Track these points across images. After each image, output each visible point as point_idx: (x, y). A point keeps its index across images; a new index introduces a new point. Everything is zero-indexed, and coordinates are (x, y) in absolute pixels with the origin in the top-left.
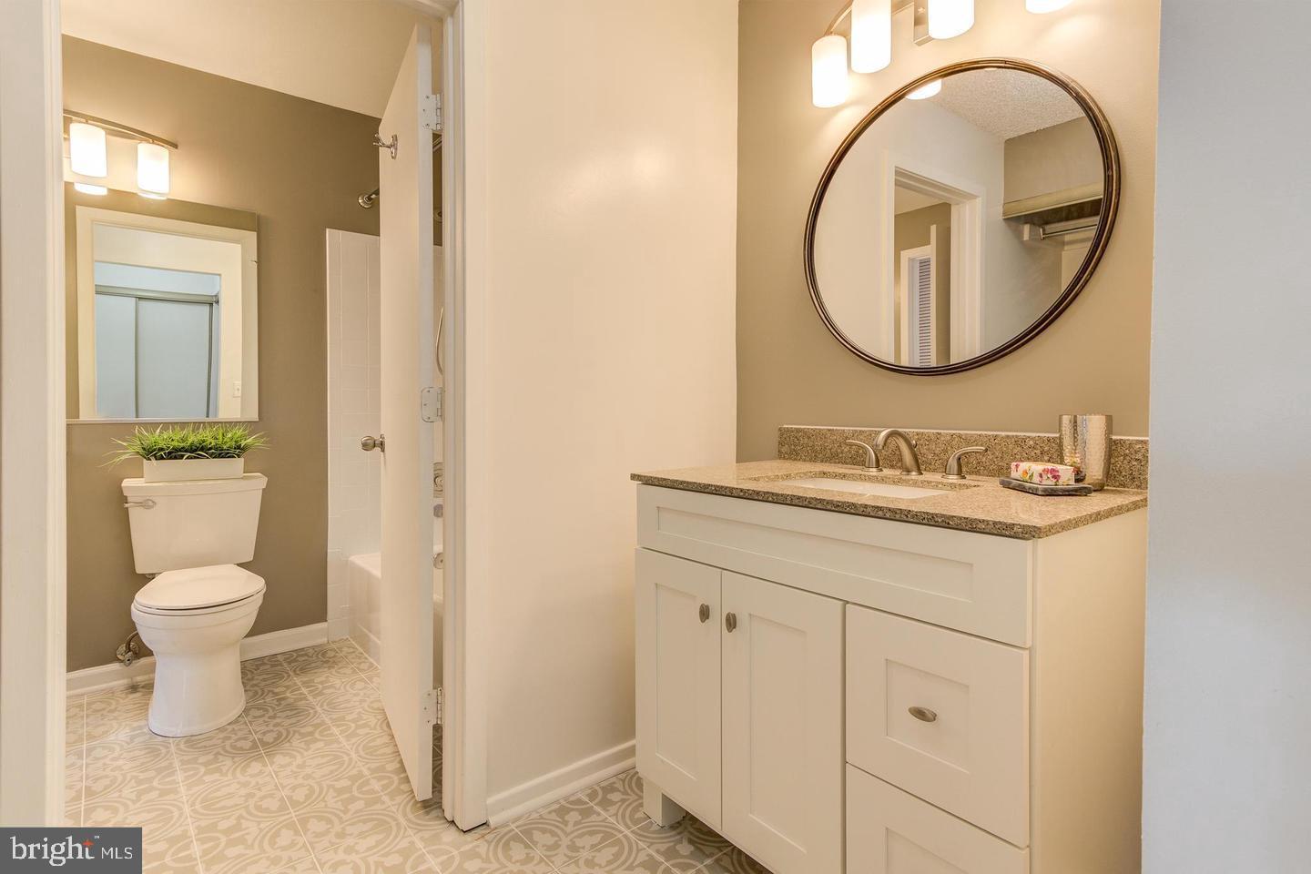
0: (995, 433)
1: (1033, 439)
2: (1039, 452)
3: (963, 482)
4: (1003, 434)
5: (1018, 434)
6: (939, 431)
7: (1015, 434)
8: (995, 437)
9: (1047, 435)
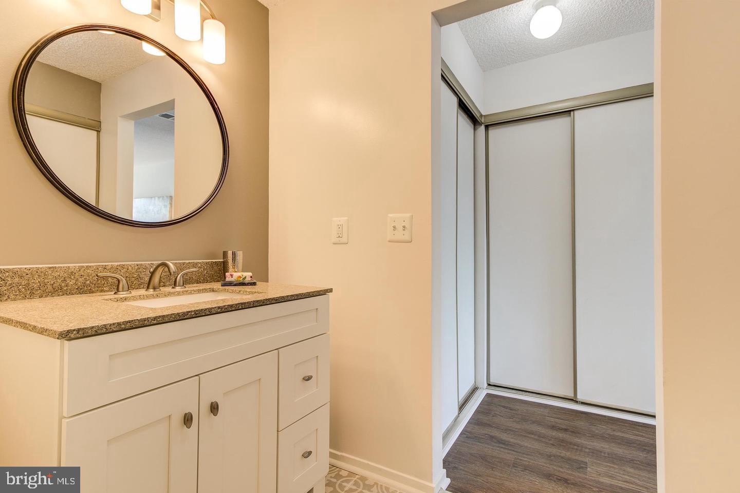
0: (184, 261)
1: (200, 263)
2: (202, 269)
3: (185, 289)
4: (187, 261)
5: (194, 261)
6: (152, 262)
7: (192, 261)
8: (184, 264)
9: (206, 261)
